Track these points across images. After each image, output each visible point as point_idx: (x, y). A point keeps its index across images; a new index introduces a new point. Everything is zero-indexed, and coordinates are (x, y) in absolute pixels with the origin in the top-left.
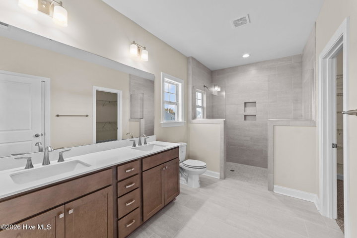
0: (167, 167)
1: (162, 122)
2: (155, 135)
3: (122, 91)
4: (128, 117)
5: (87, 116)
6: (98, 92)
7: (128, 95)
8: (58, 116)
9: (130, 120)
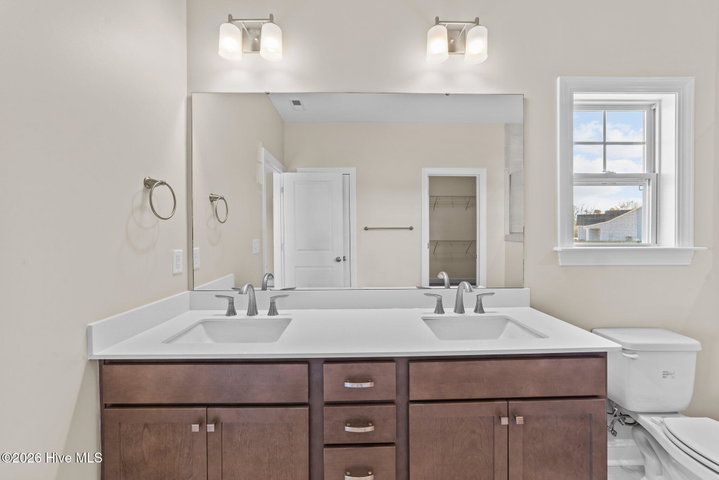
0: (519, 420)
1: (559, 248)
2: (526, 289)
3: (485, 170)
4: (502, 230)
5: (411, 229)
6: (432, 179)
7: (502, 177)
8: (366, 229)
9: (507, 239)
